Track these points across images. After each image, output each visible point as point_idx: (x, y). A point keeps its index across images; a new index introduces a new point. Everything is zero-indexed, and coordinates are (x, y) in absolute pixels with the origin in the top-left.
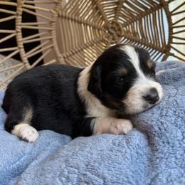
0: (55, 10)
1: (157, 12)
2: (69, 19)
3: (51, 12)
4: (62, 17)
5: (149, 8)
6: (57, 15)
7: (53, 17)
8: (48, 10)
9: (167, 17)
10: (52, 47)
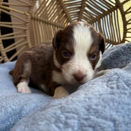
0: (28, 13)
1: (113, 13)
2: (40, 21)
3: (25, 14)
4: (35, 19)
5: (106, 10)
6: (30, 17)
7: (27, 18)
8: (23, 13)
9: (122, 16)
10: (27, 44)
